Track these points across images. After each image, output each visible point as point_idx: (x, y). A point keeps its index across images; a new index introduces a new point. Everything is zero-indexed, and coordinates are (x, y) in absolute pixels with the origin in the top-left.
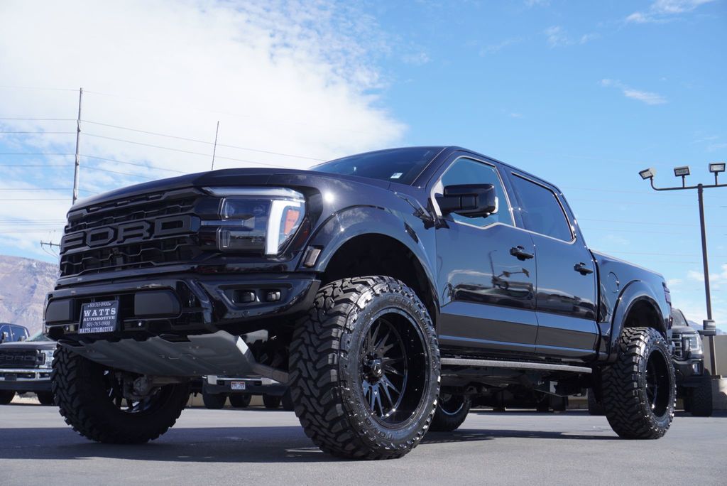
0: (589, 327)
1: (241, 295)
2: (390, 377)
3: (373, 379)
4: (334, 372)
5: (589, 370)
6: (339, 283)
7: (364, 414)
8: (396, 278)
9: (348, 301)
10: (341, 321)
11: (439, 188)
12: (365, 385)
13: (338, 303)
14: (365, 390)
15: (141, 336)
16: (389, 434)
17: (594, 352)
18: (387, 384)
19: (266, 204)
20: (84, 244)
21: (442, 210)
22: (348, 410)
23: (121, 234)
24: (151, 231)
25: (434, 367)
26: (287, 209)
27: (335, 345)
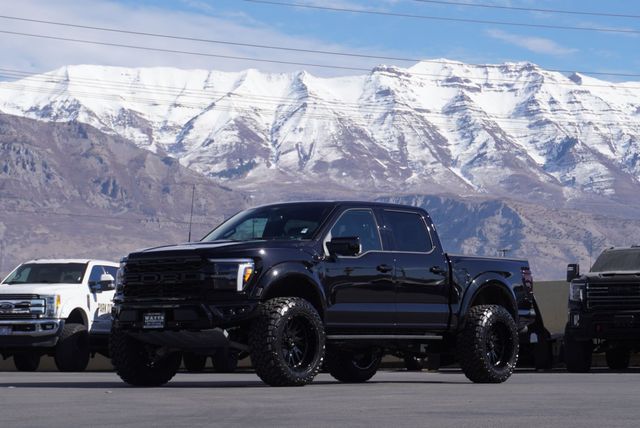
0: (443, 309)
1: (226, 311)
2: (299, 347)
3: (289, 348)
4: (270, 346)
5: (440, 337)
6: (271, 301)
7: (285, 365)
8: (300, 297)
9: (276, 312)
10: (273, 322)
11: (328, 238)
12: (285, 352)
13: (272, 313)
14: (285, 353)
15: (176, 330)
16: (297, 374)
17: (446, 325)
18: (296, 350)
19: (236, 266)
20: (139, 281)
21: (330, 252)
22: (277, 363)
23: (162, 278)
24: (179, 278)
25: (321, 340)
26: (246, 269)
27: (270, 333)
